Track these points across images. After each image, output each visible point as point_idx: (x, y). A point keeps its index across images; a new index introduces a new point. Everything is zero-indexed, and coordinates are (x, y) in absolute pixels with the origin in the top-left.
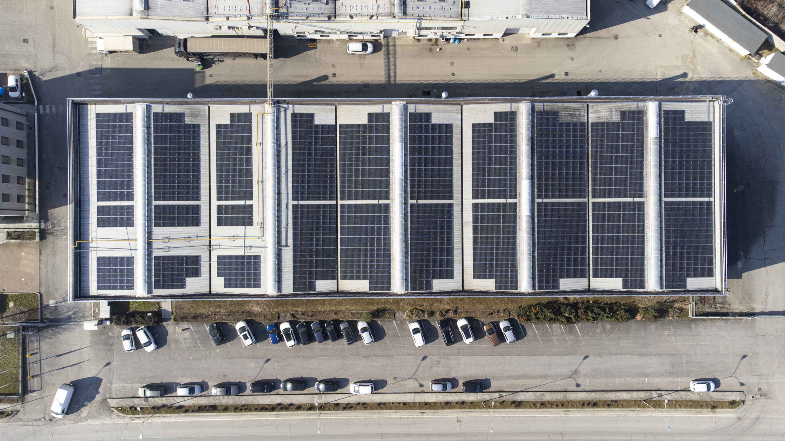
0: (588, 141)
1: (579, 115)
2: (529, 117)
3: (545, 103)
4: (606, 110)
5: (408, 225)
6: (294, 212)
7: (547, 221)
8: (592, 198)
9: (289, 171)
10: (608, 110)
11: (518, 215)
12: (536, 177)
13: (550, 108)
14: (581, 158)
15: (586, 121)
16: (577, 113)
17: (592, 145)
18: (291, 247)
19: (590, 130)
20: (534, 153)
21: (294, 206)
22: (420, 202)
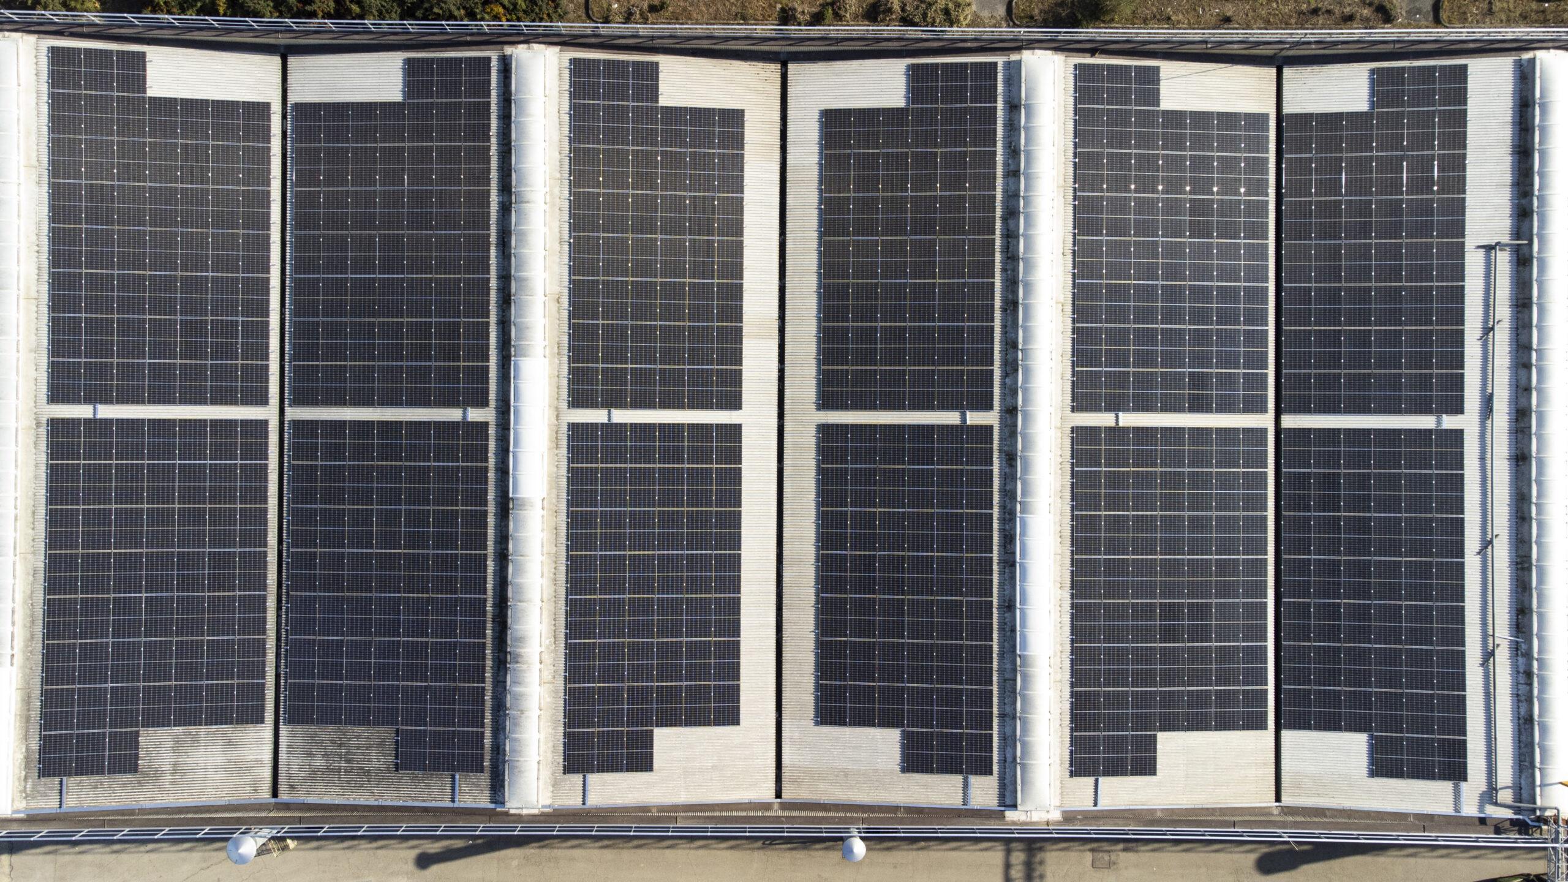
0: (278, 647)
1: (310, 755)
2: (513, 751)
3: (448, 804)
4: (200, 774)
5: (1004, 327)
6: (1458, 383)
7: (451, 330)
8: (266, 422)
9: (1477, 548)
10: (189, 776)
11: (565, 360)
12: (491, 508)
13: (428, 786)
14: (307, 583)
15: (284, 730)
16: (319, 762)
17: (264, 631)
18: (1471, 241)
19: (270, 694)
20: (494, 606)
21: (1457, 407)
22: (951, 418)
